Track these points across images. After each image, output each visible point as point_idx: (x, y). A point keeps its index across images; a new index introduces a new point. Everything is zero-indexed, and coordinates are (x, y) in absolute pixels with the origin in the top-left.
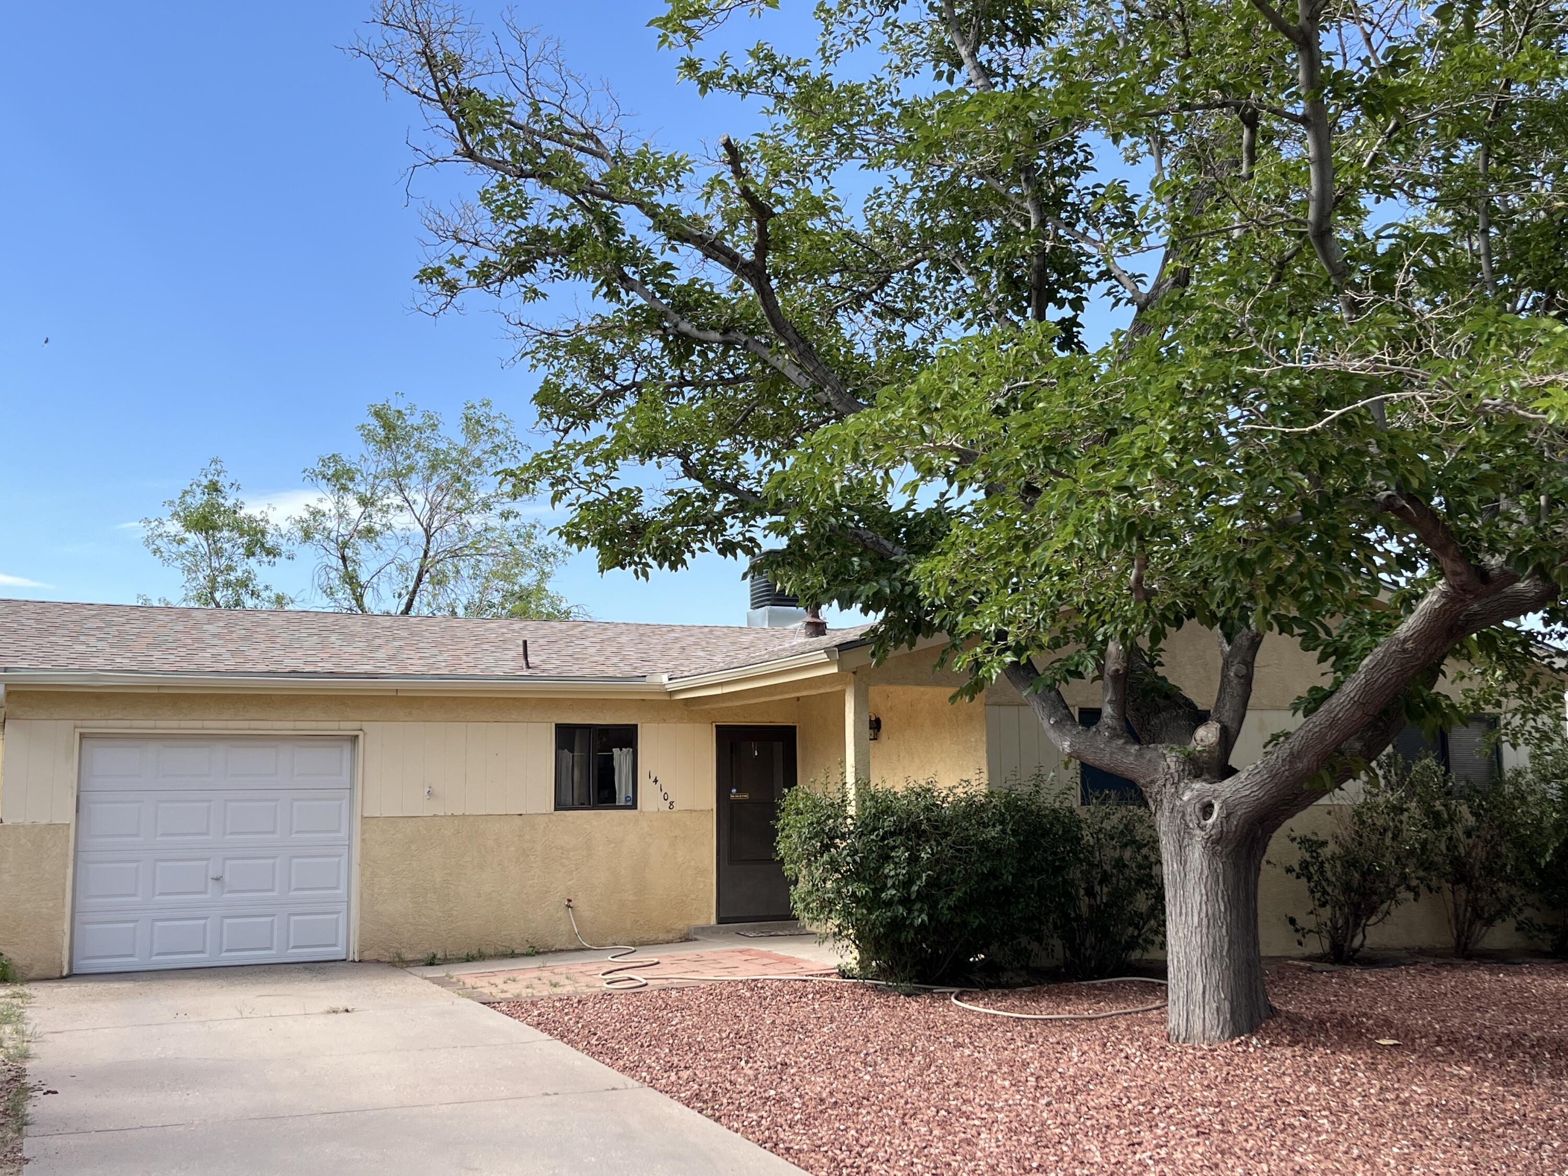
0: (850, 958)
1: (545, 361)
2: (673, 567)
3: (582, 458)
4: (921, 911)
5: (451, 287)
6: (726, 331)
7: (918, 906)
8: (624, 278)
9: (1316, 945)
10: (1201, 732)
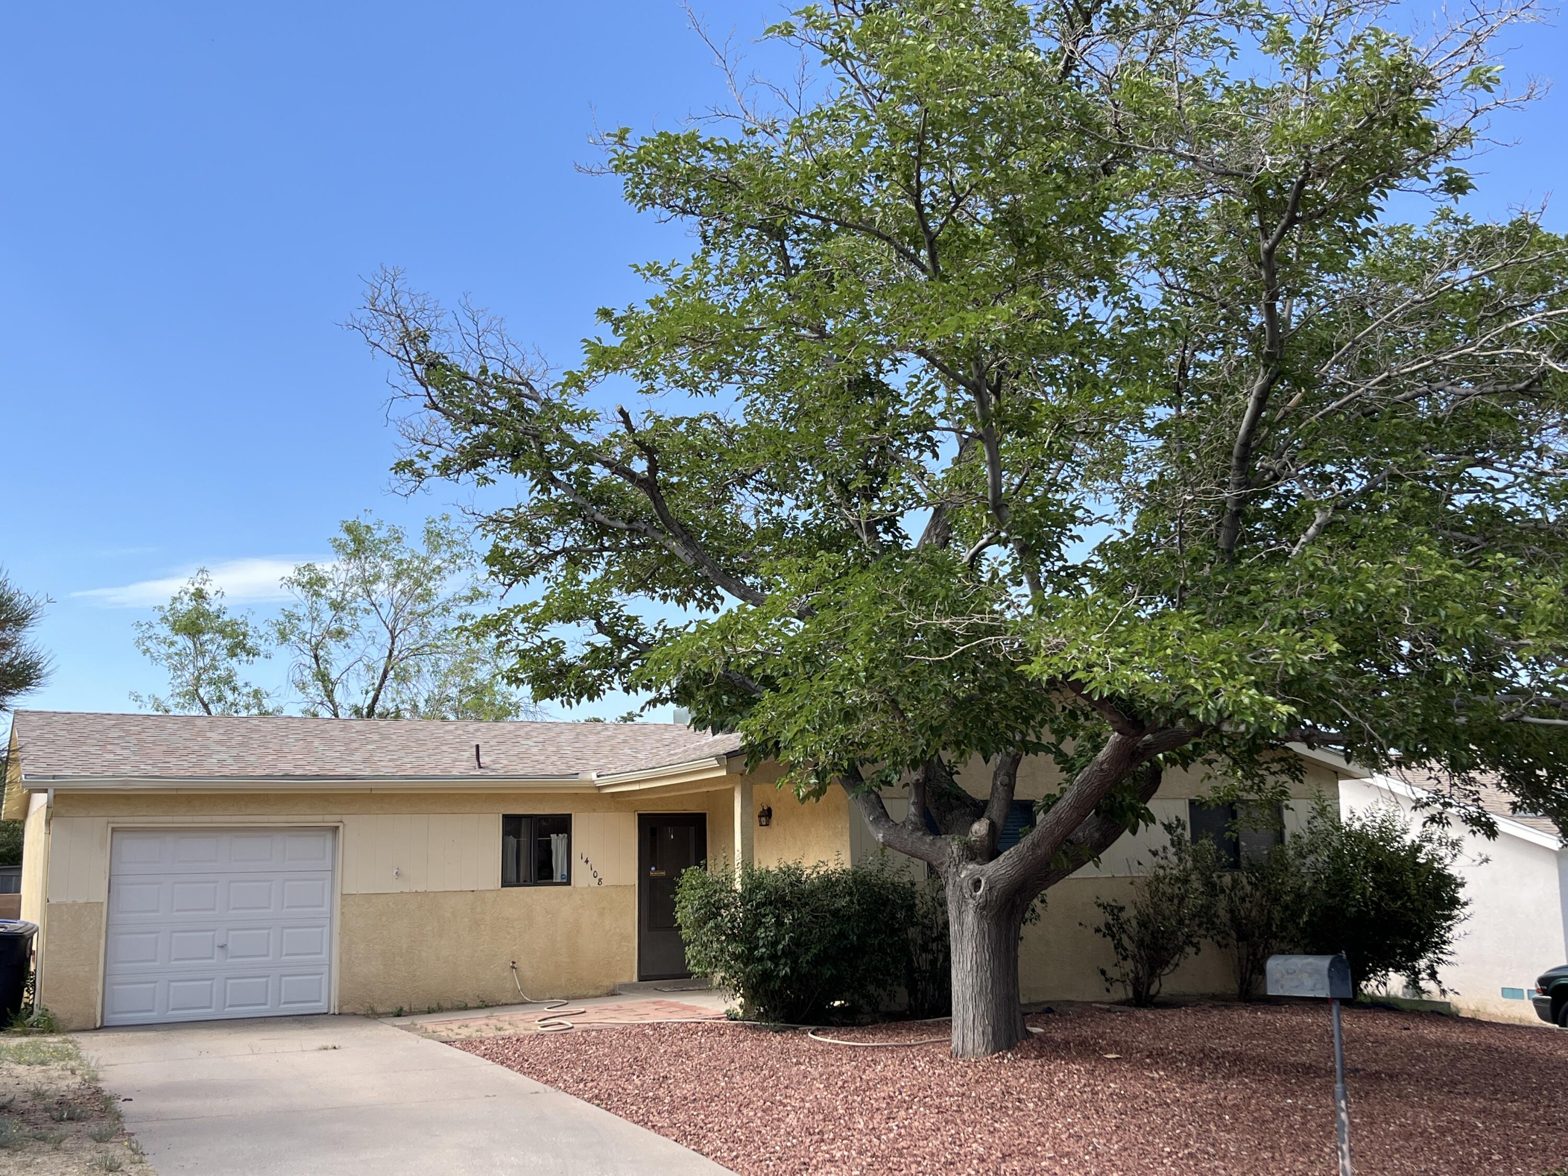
0: (736, 1003)
1: (494, 531)
2: (591, 698)
3: (519, 618)
4: (785, 965)
5: (419, 474)
6: (630, 521)
7: (783, 961)
8: (554, 480)
9: (1122, 992)
10: (976, 826)
